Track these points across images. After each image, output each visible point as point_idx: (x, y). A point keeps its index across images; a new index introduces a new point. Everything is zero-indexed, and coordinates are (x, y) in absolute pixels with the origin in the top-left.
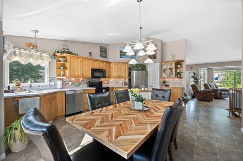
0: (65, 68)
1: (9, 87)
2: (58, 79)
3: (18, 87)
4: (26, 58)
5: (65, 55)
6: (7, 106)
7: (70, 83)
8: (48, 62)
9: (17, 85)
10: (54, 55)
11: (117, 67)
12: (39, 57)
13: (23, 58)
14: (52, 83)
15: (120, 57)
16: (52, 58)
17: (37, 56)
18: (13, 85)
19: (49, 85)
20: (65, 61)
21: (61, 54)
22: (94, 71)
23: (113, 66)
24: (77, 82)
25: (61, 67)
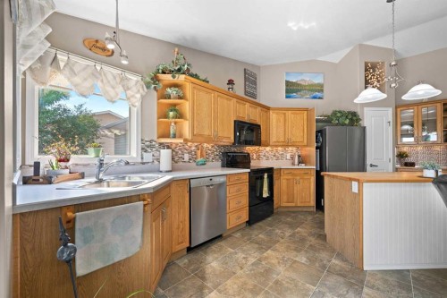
0: (180, 116)
1: (37, 165)
2: (161, 144)
3: (63, 164)
4: (85, 79)
5: (181, 78)
6: (28, 247)
7: (186, 157)
8: (138, 96)
9: (60, 161)
10: (155, 79)
11: (282, 120)
12: (118, 80)
13: (77, 80)
14: (148, 157)
15: (287, 97)
16: (148, 87)
17: (115, 78)
18: (47, 161)
19: (140, 160)
20: (180, 98)
21: (174, 77)
22: (240, 125)
23: (273, 116)
24: (202, 156)
25: (171, 114)
